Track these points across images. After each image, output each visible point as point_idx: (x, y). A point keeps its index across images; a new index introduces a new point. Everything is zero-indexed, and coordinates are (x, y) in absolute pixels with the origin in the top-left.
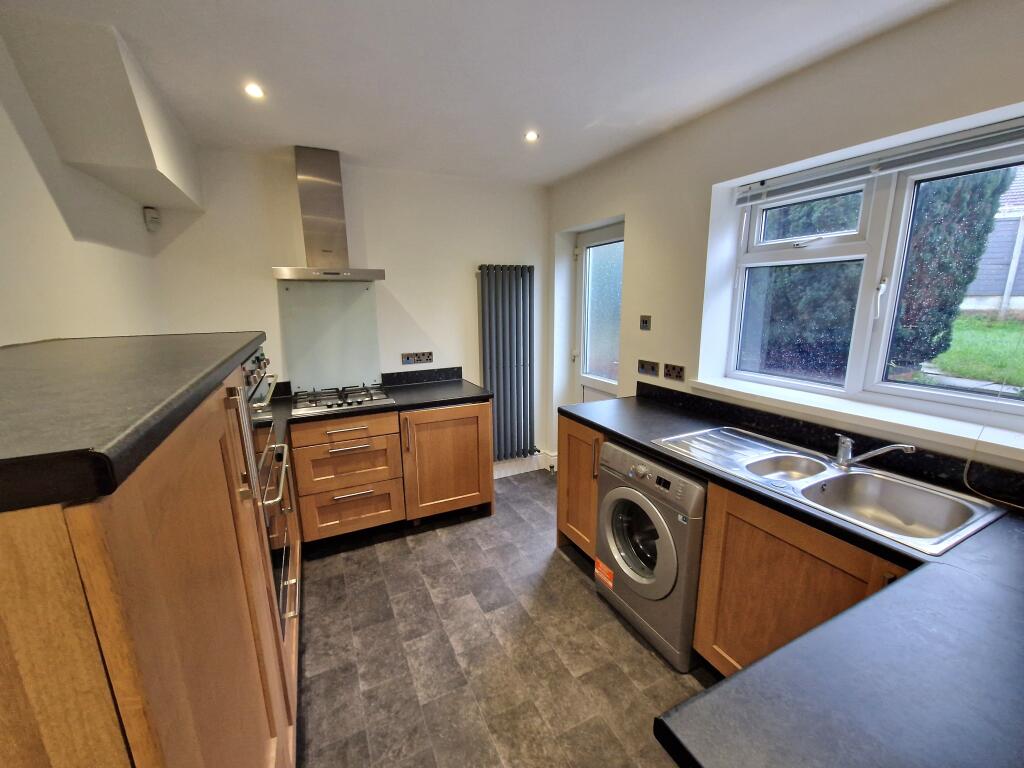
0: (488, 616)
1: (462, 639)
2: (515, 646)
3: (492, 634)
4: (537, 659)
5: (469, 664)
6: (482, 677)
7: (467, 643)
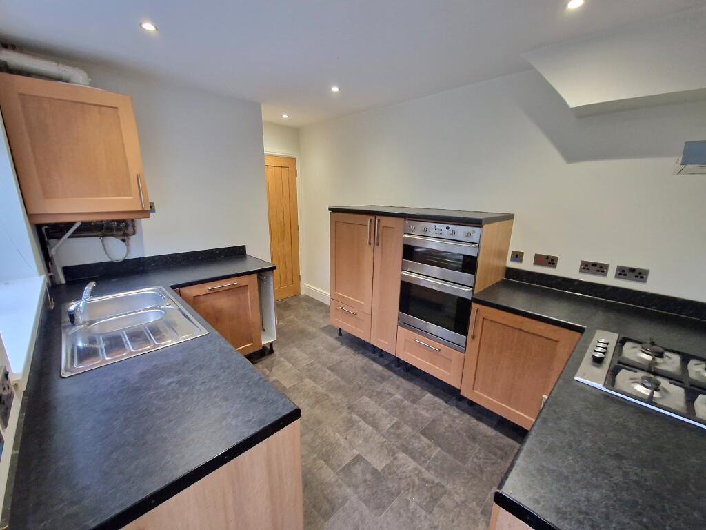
0: (356, 452)
1: (364, 430)
2: (327, 434)
3: (346, 438)
4: (311, 430)
5: (351, 417)
6: (340, 413)
7: (359, 428)
